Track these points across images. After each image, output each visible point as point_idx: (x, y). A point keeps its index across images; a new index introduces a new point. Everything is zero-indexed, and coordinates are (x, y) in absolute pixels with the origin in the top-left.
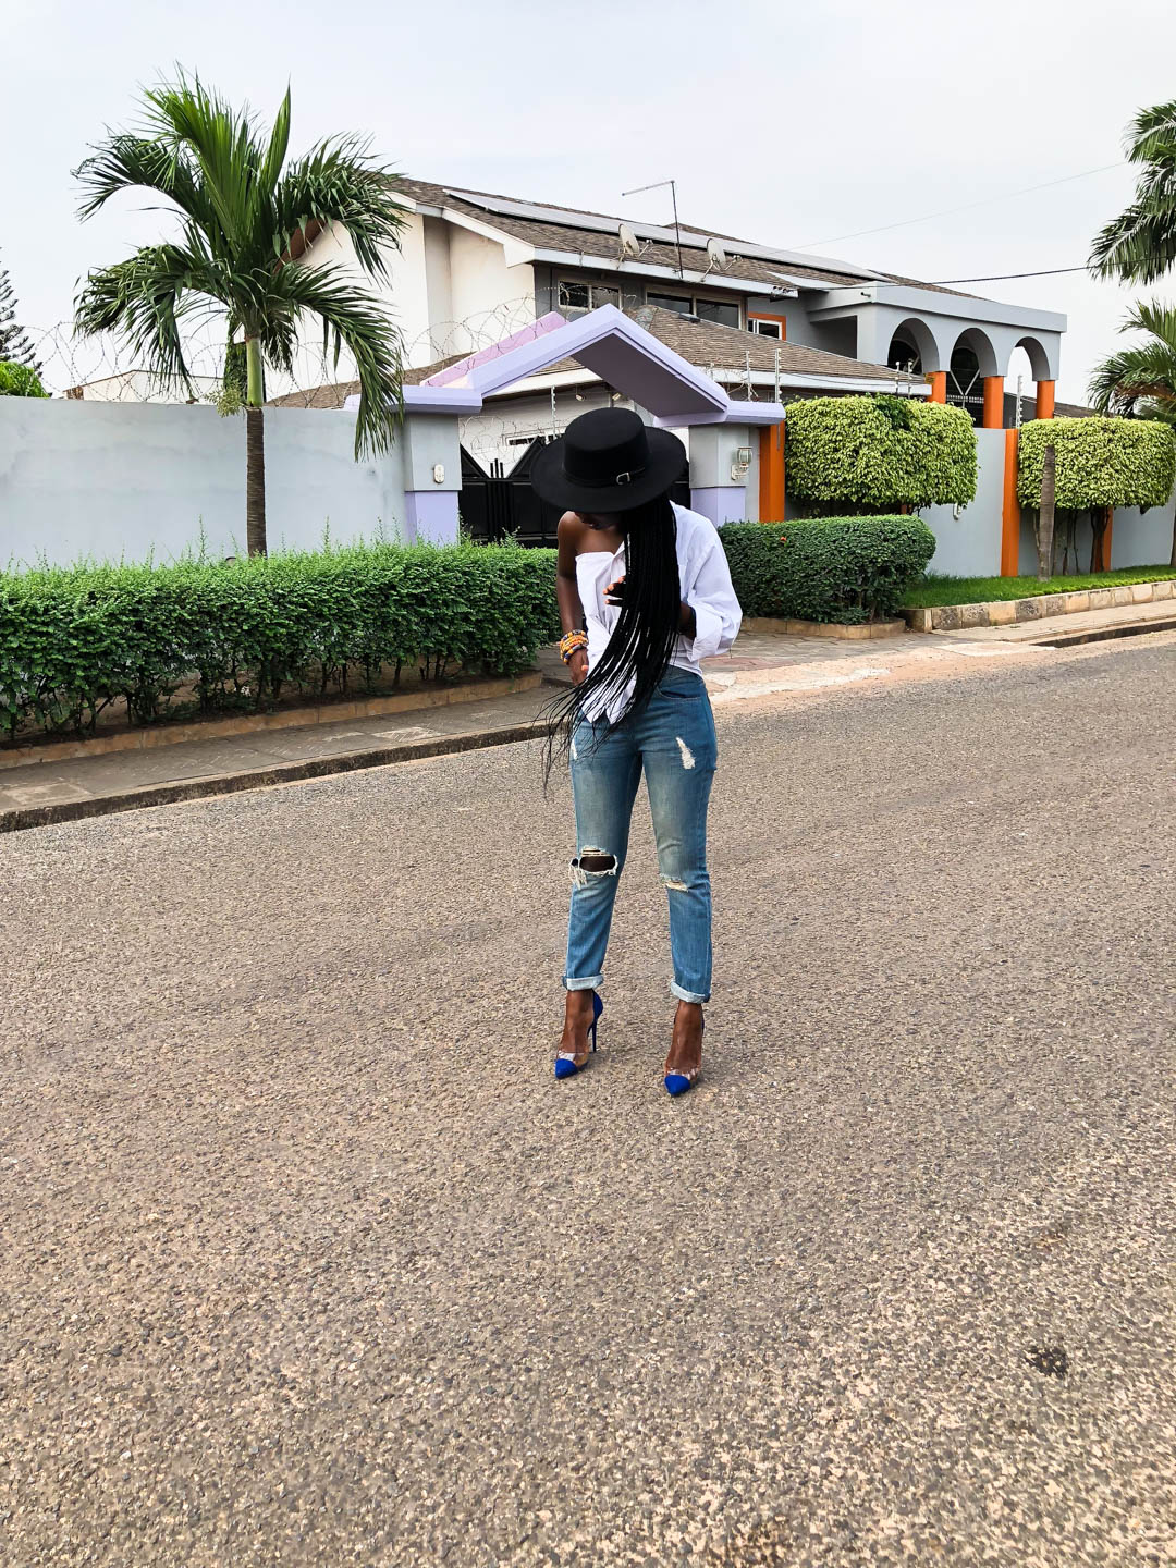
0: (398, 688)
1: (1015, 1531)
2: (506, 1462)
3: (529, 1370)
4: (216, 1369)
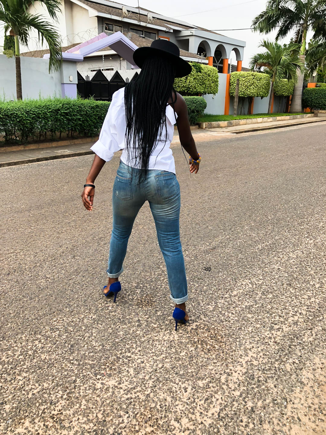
1: (197, 294)
3: (101, 274)
4: (32, 276)
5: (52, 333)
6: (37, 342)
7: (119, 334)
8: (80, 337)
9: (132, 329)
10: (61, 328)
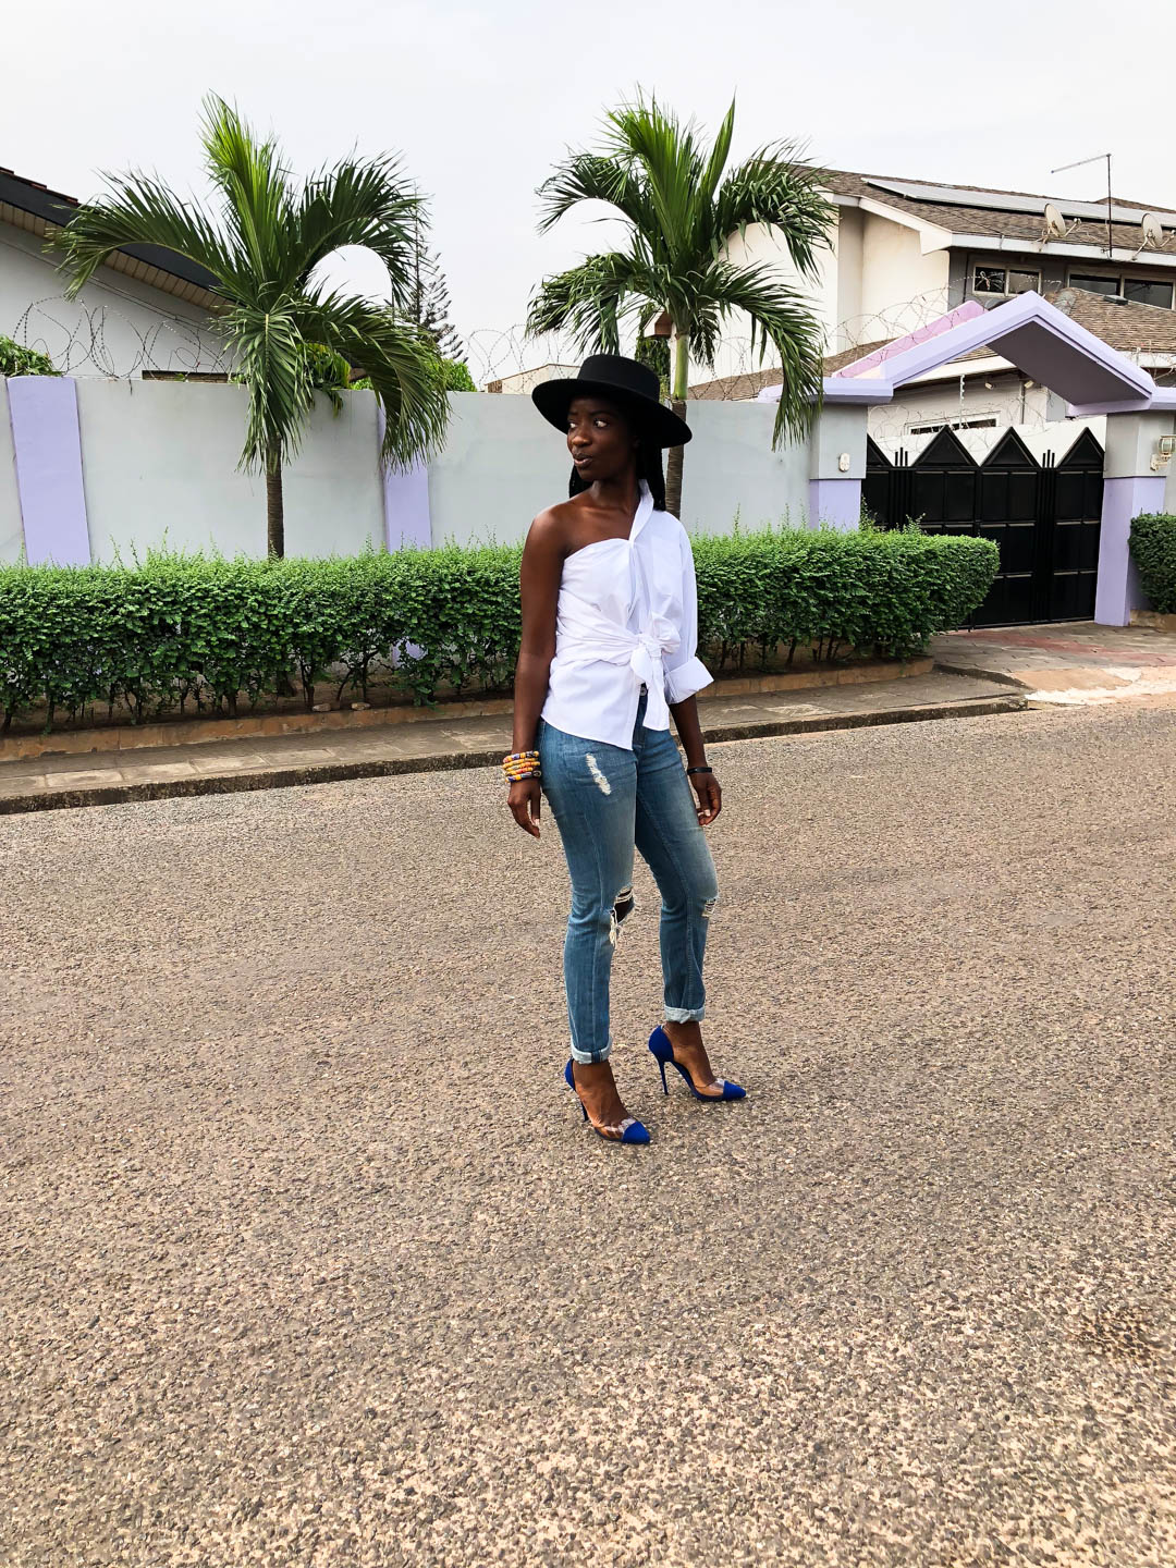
0: (792, 667)
2: (913, 1237)
3: (931, 1184)
4: (683, 1146)
5: (746, 1377)
6: (694, 1400)
7: (1004, 1445)
8: (852, 1419)
9: (1060, 1441)
10: (783, 1366)
